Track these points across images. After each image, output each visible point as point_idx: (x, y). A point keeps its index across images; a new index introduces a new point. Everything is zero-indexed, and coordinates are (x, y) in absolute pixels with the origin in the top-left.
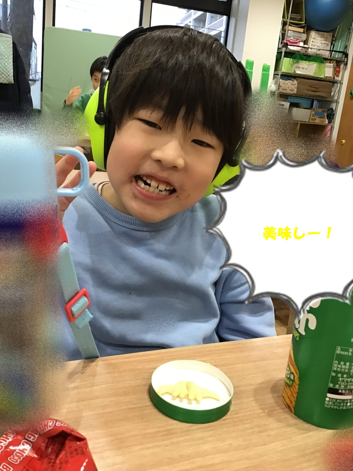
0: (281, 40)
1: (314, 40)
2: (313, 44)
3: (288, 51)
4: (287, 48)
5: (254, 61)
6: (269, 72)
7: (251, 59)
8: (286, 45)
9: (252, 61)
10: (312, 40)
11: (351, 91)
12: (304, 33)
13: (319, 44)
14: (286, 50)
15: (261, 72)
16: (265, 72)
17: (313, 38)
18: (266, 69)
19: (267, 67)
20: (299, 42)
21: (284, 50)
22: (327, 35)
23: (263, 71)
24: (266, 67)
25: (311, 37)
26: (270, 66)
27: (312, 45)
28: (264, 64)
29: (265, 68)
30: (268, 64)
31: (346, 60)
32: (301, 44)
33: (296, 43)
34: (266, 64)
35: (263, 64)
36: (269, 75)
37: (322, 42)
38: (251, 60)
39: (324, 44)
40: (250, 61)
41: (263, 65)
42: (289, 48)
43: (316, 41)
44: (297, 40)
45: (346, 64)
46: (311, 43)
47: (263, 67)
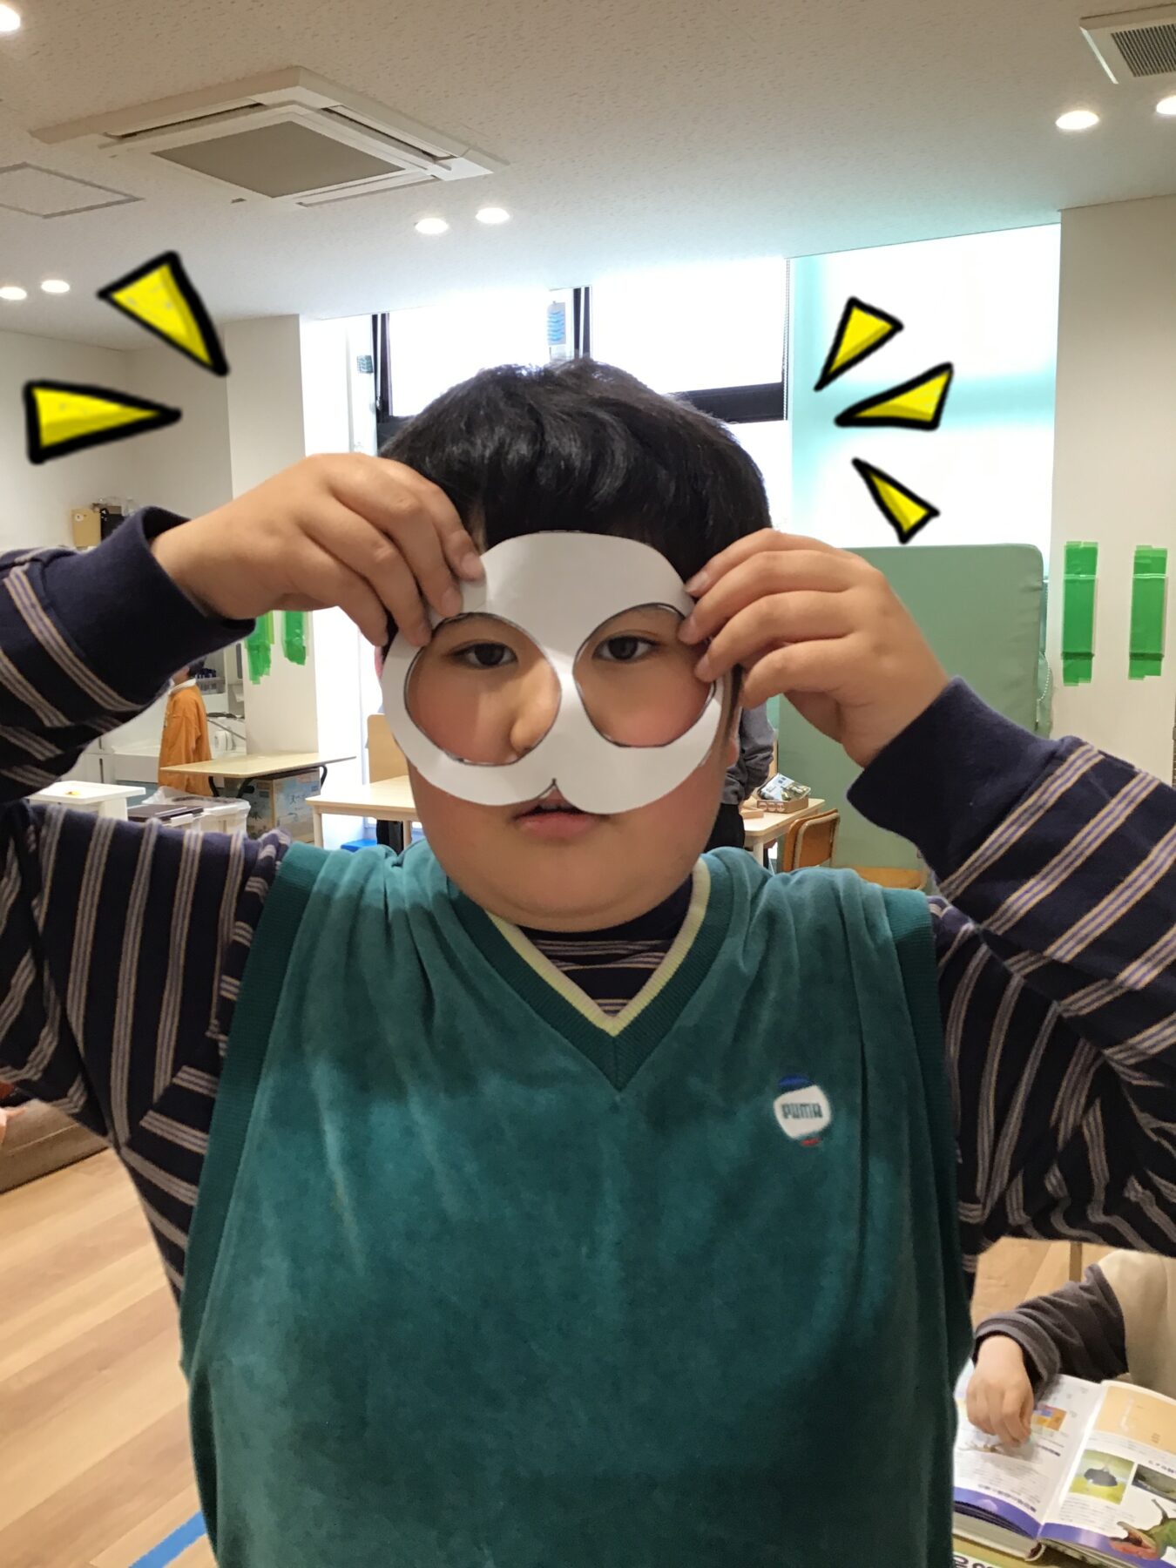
5: (1097, 544)
6: (1162, 572)
7: (1083, 539)
9: (1088, 546)
15: (1129, 575)
16: (1145, 575)
18: (1148, 563)
19: (1151, 555)
23: (1136, 571)
24: (1145, 558)
26: (1165, 552)
28: (1138, 547)
29: (1148, 561)
30: (1156, 546)
34: (1149, 546)
35: (1135, 549)
38: (1086, 543)
40: (1082, 546)
41: (1137, 552)
47: (1136, 558)
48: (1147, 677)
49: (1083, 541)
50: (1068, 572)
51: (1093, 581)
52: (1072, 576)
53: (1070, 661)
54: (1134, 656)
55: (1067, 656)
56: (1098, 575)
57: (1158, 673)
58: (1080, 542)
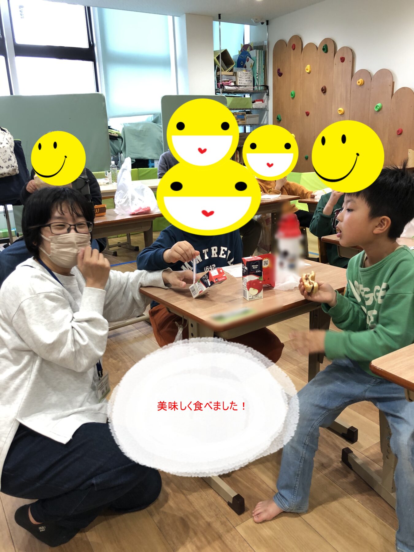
0: (216, 82)
1: (241, 79)
2: (241, 81)
3: (224, 91)
4: (223, 89)
8: (222, 86)
10: (239, 79)
11: (278, 116)
12: (233, 75)
13: (244, 82)
14: (223, 90)
17: (240, 77)
20: (231, 82)
21: (221, 90)
22: (250, 74)
25: (238, 77)
27: (240, 83)
31: (267, 92)
32: (233, 84)
33: (229, 84)
37: (247, 80)
39: (249, 81)
42: (225, 88)
43: (242, 80)
44: (228, 81)
45: (268, 95)
46: (239, 81)
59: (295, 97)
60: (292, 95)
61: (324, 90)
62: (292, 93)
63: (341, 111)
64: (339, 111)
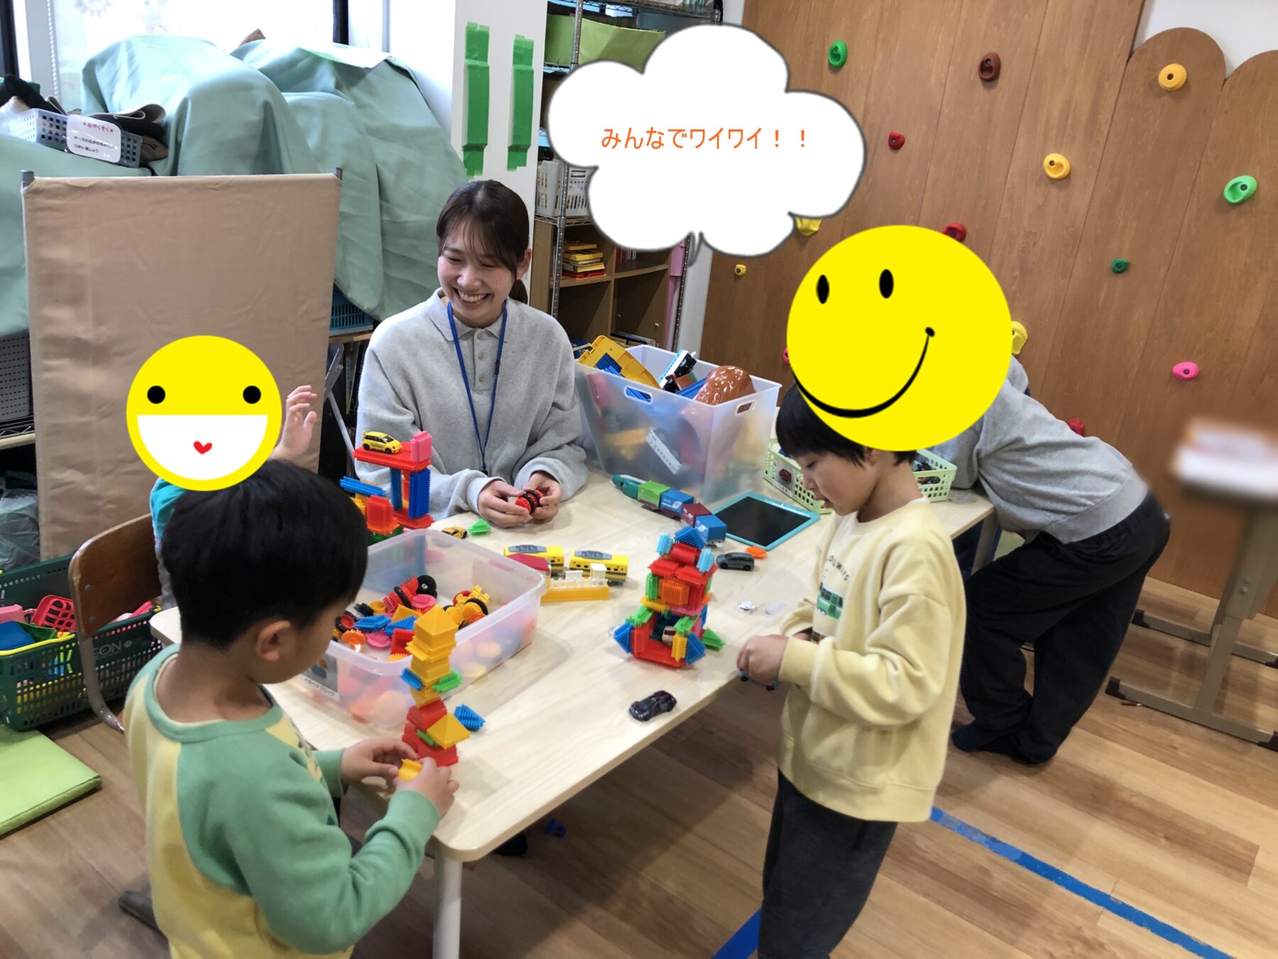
5: (488, 28)
6: (531, 64)
7: (481, 22)
9: (482, 29)
15: (510, 66)
16: (523, 67)
18: (522, 54)
19: (524, 46)
23: (514, 63)
24: (519, 48)
26: (532, 44)
28: (516, 36)
29: (522, 52)
30: (528, 37)
34: (524, 37)
35: (514, 38)
36: (532, 72)
38: (480, 26)
40: (478, 29)
41: (516, 41)
47: (515, 47)
48: (518, 168)
49: (479, 24)
50: (468, 57)
51: (487, 68)
52: (472, 62)
53: (469, 153)
54: (511, 149)
55: (467, 149)
56: (490, 62)
57: (524, 164)
58: (477, 24)
59: (846, 67)
60: (836, 55)
61: (990, 70)
62: (836, 48)
63: (1060, 166)
64: (1052, 163)
